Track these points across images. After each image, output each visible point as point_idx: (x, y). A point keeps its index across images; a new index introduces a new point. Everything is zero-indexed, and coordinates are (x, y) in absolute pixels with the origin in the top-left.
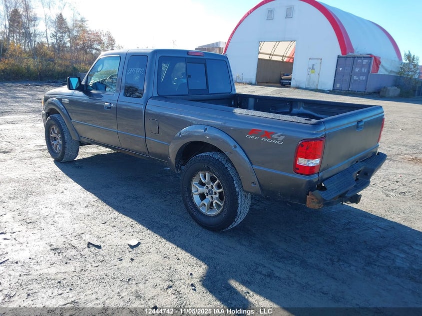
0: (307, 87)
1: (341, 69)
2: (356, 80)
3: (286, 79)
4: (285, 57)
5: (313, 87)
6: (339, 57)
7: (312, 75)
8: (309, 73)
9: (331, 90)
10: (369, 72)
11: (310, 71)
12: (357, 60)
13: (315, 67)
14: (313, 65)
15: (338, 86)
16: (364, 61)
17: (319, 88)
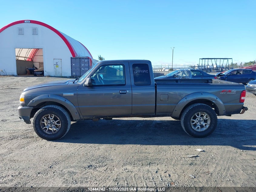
0: (55, 75)
1: (74, 65)
2: (83, 70)
3: (37, 72)
4: (27, 58)
5: (59, 75)
6: (71, 58)
7: (57, 68)
8: (55, 67)
9: (71, 76)
10: (89, 66)
11: (55, 66)
12: (82, 60)
13: (58, 64)
14: (57, 63)
15: (74, 74)
16: (85, 60)
17: (63, 75)
